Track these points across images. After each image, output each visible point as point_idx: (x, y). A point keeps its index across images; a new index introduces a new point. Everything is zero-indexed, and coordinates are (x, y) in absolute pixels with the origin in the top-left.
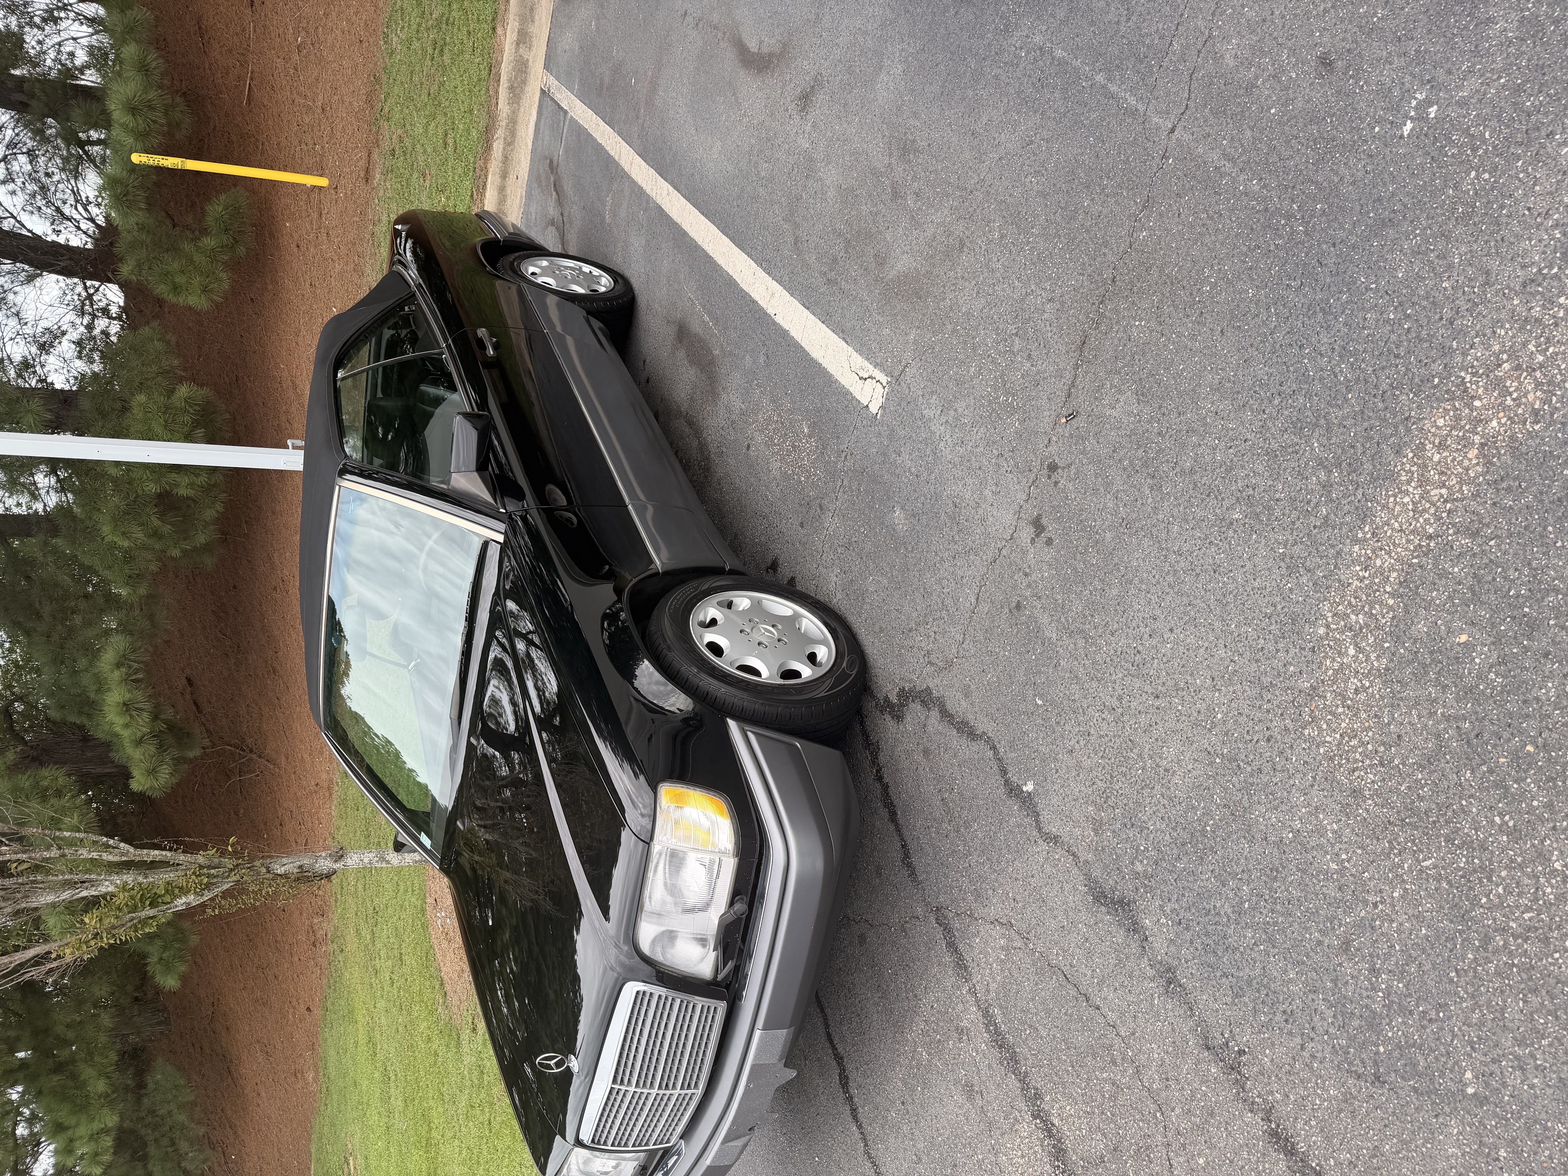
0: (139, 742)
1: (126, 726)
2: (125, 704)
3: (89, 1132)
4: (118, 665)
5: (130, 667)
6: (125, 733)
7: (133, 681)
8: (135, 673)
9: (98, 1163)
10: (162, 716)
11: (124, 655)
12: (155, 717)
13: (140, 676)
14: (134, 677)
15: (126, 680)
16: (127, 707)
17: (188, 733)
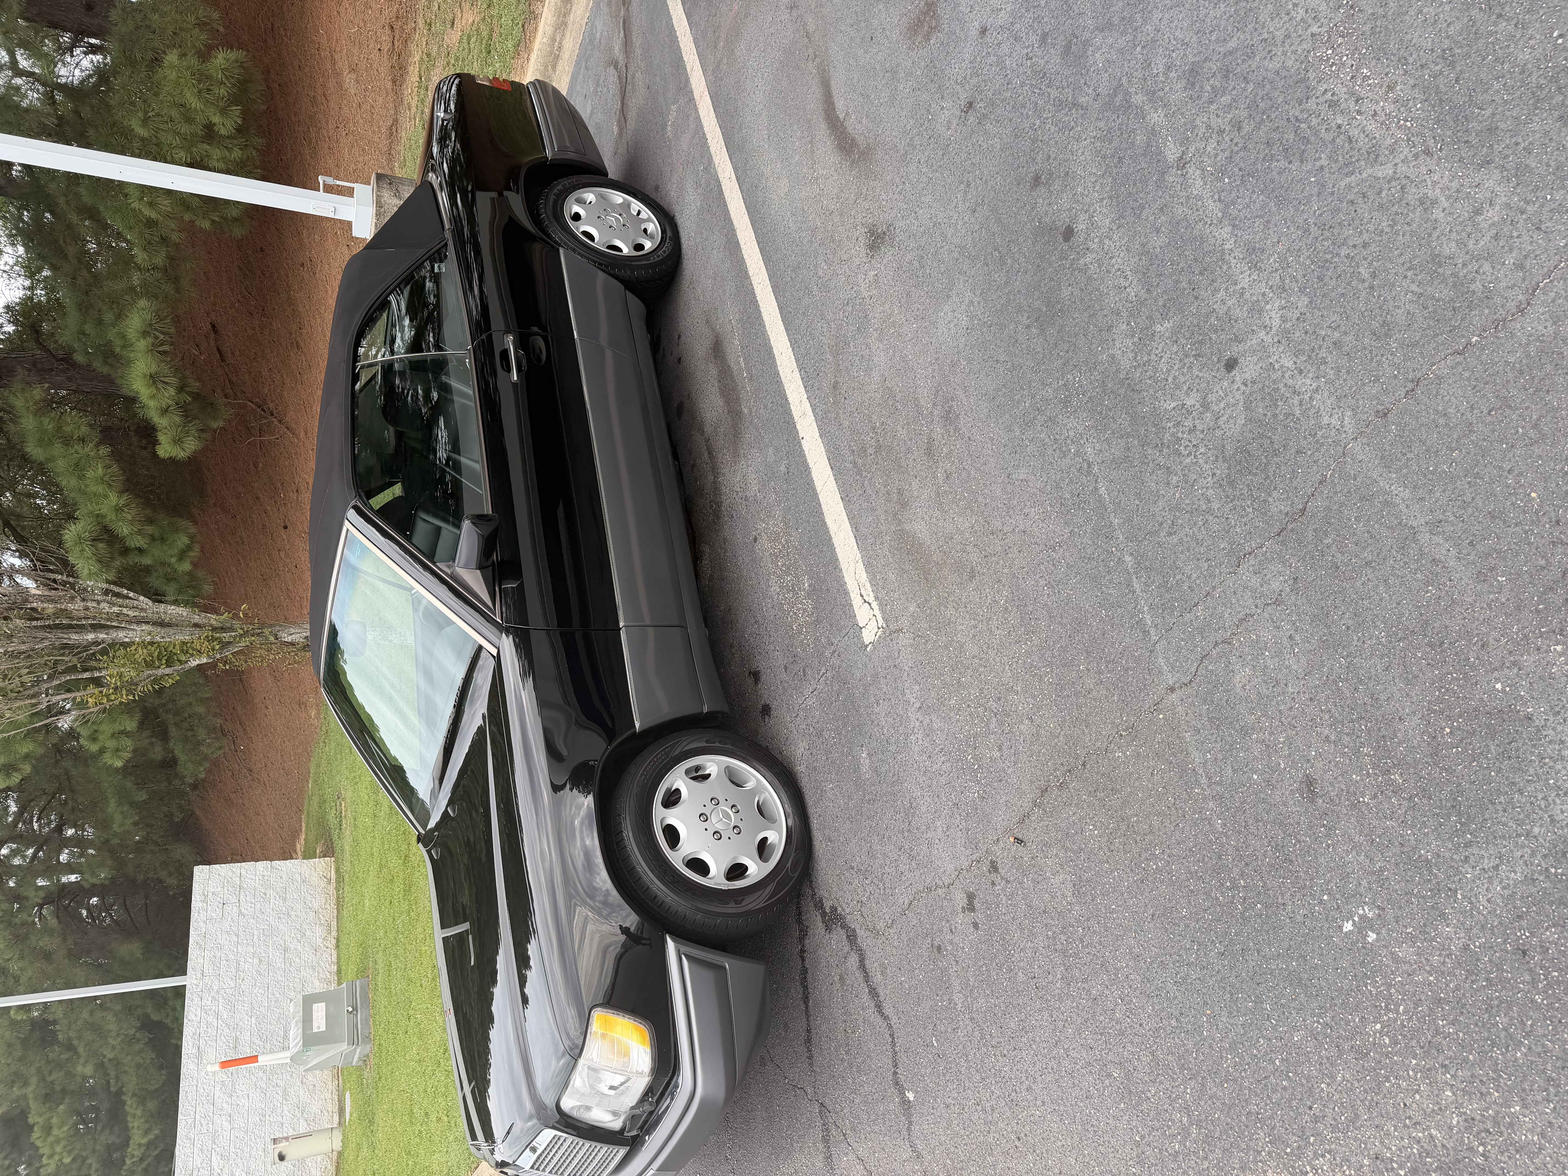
0: (165, 411)
1: (153, 397)
2: (151, 376)
3: (111, 731)
4: (145, 334)
5: (156, 338)
6: (152, 403)
7: (159, 352)
8: (162, 345)
9: (119, 757)
10: (188, 389)
11: (150, 325)
12: (181, 389)
13: (166, 348)
14: (161, 349)
15: (151, 350)
16: (153, 379)
17: (212, 404)
